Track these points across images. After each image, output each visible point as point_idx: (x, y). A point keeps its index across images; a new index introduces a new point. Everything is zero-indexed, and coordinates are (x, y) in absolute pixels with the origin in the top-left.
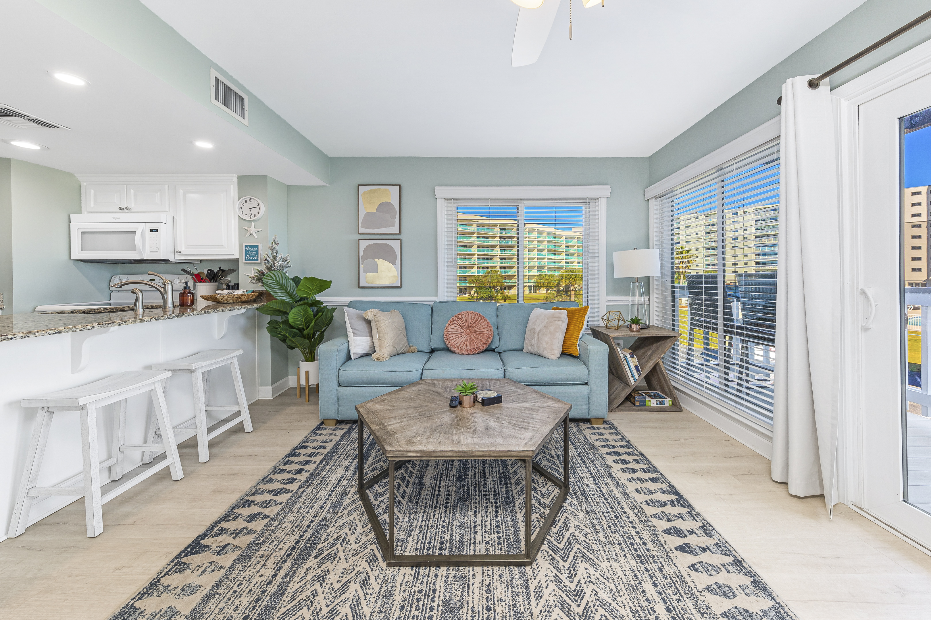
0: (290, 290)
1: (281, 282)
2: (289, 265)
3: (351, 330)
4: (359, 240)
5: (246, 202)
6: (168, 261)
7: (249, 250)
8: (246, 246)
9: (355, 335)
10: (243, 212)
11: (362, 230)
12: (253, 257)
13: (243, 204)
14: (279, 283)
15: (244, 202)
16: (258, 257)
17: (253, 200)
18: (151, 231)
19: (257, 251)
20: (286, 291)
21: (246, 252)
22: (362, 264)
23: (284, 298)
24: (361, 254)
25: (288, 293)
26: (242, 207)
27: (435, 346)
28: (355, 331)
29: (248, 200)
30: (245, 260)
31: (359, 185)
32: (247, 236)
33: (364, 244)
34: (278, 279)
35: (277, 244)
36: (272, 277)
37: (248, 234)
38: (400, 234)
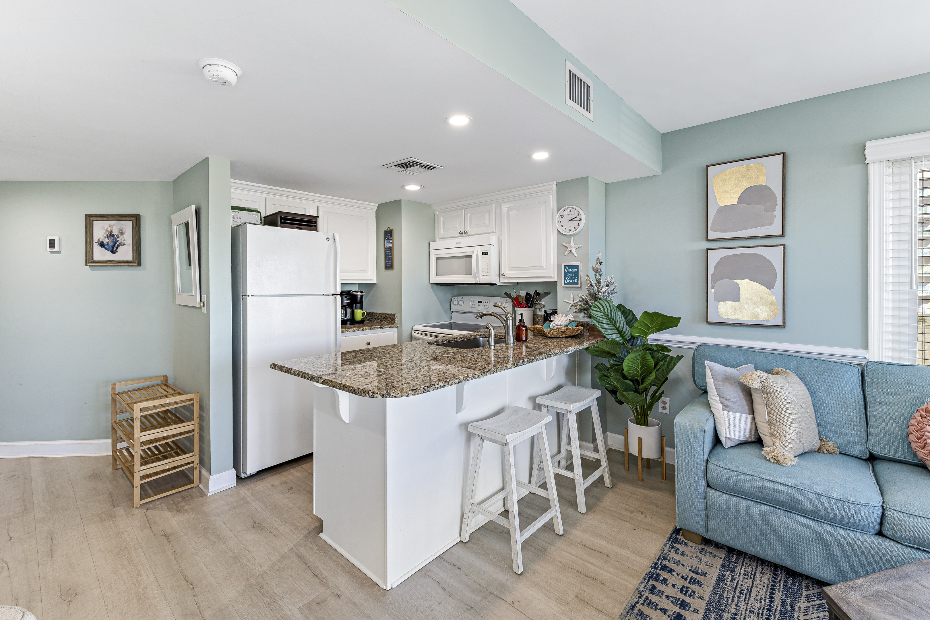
0: (619, 326)
1: (610, 315)
2: (615, 291)
3: (718, 398)
4: (707, 250)
5: (565, 213)
6: (495, 284)
7: (568, 272)
8: (565, 266)
9: (725, 407)
10: (562, 226)
11: (712, 235)
12: (573, 279)
13: (562, 216)
14: (608, 315)
15: (563, 214)
16: (578, 280)
17: (573, 210)
18: (483, 254)
19: (577, 272)
20: (615, 327)
21: (565, 273)
22: (713, 287)
23: (614, 336)
24: (711, 271)
25: (617, 329)
26: (562, 219)
27: (879, 451)
28: (725, 401)
29: (567, 211)
30: (565, 284)
31: (707, 166)
32: (566, 254)
33: (715, 257)
34: (606, 311)
35: (601, 264)
36: (599, 308)
37: (567, 252)
38: (783, 235)
